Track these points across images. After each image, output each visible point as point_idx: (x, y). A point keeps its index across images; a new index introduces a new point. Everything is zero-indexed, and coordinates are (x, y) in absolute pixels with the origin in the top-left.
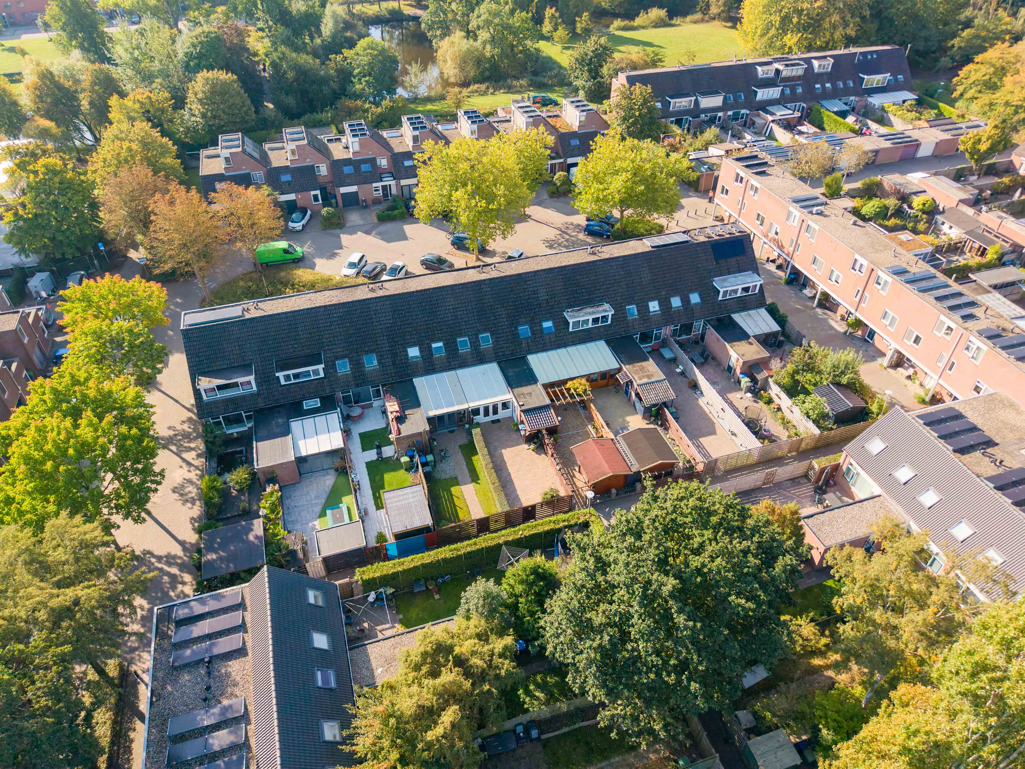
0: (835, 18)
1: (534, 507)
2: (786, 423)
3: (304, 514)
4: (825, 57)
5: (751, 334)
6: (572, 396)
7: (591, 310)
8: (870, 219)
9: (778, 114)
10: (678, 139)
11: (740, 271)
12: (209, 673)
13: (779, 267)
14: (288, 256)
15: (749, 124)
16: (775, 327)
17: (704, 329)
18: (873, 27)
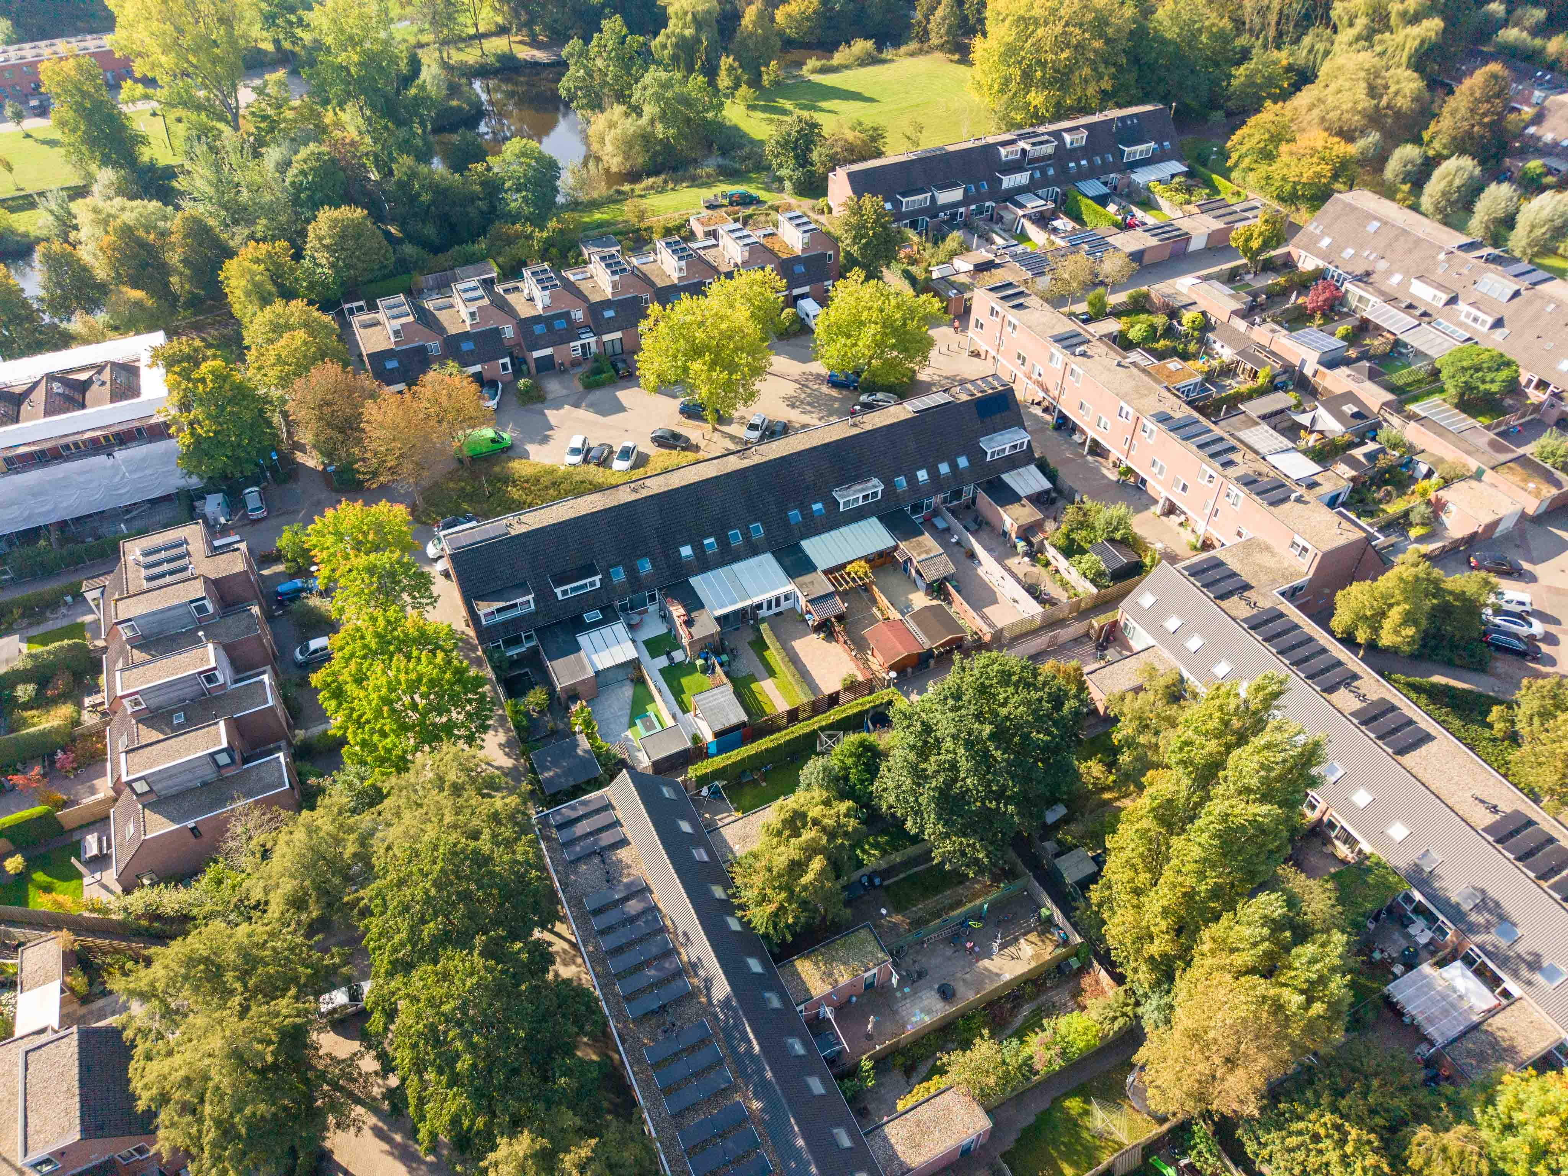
0: (1086, 71)
1: (838, 693)
2: (1065, 585)
3: (612, 726)
4: (1077, 128)
5: (1022, 493)
6: (853, 579)
7: (858, 487)
8: (1138, 345)
9: (1029, 205)
10: (915, 248)
11: (1006, 428)
12: (603, 862)
13: (1046, 410)
14: (497, 446)
15: (995, 219)
16: (1047, 485)
17: (975, 493)
18: (1131, 77)
